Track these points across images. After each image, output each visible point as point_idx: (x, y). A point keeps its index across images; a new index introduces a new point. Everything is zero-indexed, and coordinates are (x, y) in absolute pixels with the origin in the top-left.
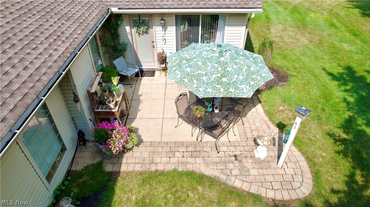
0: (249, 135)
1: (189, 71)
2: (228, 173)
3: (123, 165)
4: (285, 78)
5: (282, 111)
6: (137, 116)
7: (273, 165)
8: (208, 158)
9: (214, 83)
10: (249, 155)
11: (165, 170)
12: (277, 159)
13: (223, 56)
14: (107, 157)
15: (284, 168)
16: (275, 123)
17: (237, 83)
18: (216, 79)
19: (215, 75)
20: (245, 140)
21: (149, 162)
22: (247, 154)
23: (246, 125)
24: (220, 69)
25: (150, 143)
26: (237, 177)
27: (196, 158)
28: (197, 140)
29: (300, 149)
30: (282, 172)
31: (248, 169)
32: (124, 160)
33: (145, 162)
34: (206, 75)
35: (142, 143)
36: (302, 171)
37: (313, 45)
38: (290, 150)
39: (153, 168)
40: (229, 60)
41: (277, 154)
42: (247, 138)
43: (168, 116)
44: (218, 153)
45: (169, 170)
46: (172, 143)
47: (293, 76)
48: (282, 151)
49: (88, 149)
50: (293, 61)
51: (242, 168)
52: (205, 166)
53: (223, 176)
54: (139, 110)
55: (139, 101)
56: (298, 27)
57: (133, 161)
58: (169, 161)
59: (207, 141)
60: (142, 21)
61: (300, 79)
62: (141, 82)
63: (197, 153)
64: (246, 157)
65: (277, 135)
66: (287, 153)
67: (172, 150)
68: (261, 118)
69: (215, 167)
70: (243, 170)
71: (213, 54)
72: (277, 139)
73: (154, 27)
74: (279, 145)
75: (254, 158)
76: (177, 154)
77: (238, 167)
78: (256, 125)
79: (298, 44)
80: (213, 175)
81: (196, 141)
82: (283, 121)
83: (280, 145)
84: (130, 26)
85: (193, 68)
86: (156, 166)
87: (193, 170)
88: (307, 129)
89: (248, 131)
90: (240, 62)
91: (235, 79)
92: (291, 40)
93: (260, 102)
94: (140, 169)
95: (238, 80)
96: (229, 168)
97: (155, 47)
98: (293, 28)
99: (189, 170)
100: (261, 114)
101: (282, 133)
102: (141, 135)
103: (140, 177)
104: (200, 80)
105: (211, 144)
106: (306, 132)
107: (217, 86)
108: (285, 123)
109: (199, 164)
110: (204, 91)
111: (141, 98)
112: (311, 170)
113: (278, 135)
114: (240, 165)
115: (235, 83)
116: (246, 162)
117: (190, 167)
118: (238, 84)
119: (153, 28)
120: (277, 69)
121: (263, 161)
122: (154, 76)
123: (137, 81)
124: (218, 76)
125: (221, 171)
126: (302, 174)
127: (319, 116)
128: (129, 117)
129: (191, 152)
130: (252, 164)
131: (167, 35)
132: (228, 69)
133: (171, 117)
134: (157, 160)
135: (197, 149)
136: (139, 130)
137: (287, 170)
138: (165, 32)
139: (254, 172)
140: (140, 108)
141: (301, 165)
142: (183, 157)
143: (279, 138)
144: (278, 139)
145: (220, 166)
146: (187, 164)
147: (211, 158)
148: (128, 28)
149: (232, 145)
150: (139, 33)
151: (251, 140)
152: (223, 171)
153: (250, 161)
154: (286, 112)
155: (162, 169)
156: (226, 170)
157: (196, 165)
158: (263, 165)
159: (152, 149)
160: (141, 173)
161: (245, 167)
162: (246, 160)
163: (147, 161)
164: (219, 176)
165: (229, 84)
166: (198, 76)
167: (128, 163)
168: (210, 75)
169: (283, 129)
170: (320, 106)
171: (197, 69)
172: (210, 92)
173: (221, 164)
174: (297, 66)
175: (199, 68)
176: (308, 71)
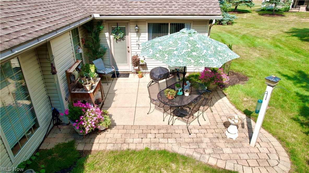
0: (218, 120)
1: (161, 49)
2: (202, 152)
3: (94, 145)
4: (245, 79)
5: (247, 101)
6: (112, 105)
7: (246, 144)
8: (180, 139)
9: (185, 56)
10: (220, 136)
11: (137, 149)
12: (249, 140)
13: (192, 36)
14: (80, 138)
15: (257, 148)
16: (241, 110)
17: (206, 56)
18: (187, 53)
19: (186, 49)
20: (215, 124)
21: (121, 142)
22: (219, 135)
23: (215, 112)
24: (190, 46)
25: (123, 126)
26: (211, 155)
27: (169, 139)
28: (169, 124)
29: (270, 131)
30: (256, 150)
31: (222, 148)
32: (96, 140)
33: (117, 142)
34: (176, 50)
35: (115, 127)
36: (276, 150)
37: (264, 58)
38: (260, 132)
39: (125, 147)
40: (198, 39)
41: (248, 135)
42: (217, 123)
43: (141, 106)
44: (190, 134)
45: (141, 149)
46: (145, 127)
47: (252, 77)
48: (253, 133)
49: (61, 131)
50: (250, 67)
51: (215, 147)
52: (178, 145)
53: (197, 155)
54: (114, 101)
55: (114, 94)
56: (249, 47)
57: (105, 141)
58: (141, 141)
59: (178, 125)
60: (119, 29)
61: (258, 79)
62: (116, 81)
63: (169, 134)
64: (218, 138)
65: (245, 120)
66: (258, 135)
67: (144, 132)
68: (227, 107)
69: (188, 147)
70: (216, 149)
71: (183, 35)
72: (245, 123)
73: (129, 33)
74: (248, 128)
75: (226, 139)
76: (149, 136)
77: (210, 146)
78: (224, 112)
79: (251, 57)
80: (186, 154)
81: (167, 124)
82: (249, 109)
83: (250, 128)
84: (109, 33)
85: (164, 46)
86: (128, 146)
87: (165, 149)
88: (273, 115)
89: (217, 117)
90: (208, 42)
91: (204, 53)
92: (245, 54)
93: (226, 95)
94: (112, 148)
95: (208, 54)
96: (202, 147)
97: (130, 51)
98: (245, 47)
99: (162, 149)
100: (227, 104)
101: (249, 118)
102: (114, 120)
103: (111, 155)
104: (172, 54)
105: (183, 127)
106: (273, 117)
107: (188, 58)
108: (251, 110)
109: (171, 144)
110: (175, 61)
111: (116, 92)
112: (285, 150)
113: (247, 120)
114: (213, 145)
115: (204, 57)
116: (219, 142)
117: (162, 147)
118: (208, 57)
119: (128, 35)
120: (236, 72)
121: (236, 141)
122: (128, 77)
123: (113, 81)
124: (188, 51)
125: (194, 151)
126: (277, 153)
127: (282, 106)
128: (104, 106)
129: (163, 134)
130: (225, 144)
131: (140, 41)
132: (197, 46)
133: (144, 106)
134: (130, 140)
135: (169, 132)
136: (113, 116)
137: (260, 149)
138: (139, 38)
139: (227, 151)
140: (114, 99)
141: (274, 145)
142: (155, 138)
143: (247, 122)
144: (247, 124)
145: (193, 145)
146: (159, 144)
147: (184, 139)
148: (107, 34)
149: (203, 128)
150: (116, 38)
151: (221, 124)
152: (196, 150)
153: (222, 141)
154: (251, 102)
155: (134, 148)
156: (199, 149)
157: (168, 145)
158: (236, 145)
159: (125, 131)
160: (112, 152)
161: (218, 146)
162: (218, 140)
163: (119, 141)
164: (192, 154)
165: (199, 57)
166: (169, 52)
167: (100, 143)
168: (181, 50)
169: (250, 115)
170: (281, 98)
171: (168, 47)
172: (181, 63)
173: (193, 144)
174: (254, 71)
175: (170, 46)
176: (264, 74)
